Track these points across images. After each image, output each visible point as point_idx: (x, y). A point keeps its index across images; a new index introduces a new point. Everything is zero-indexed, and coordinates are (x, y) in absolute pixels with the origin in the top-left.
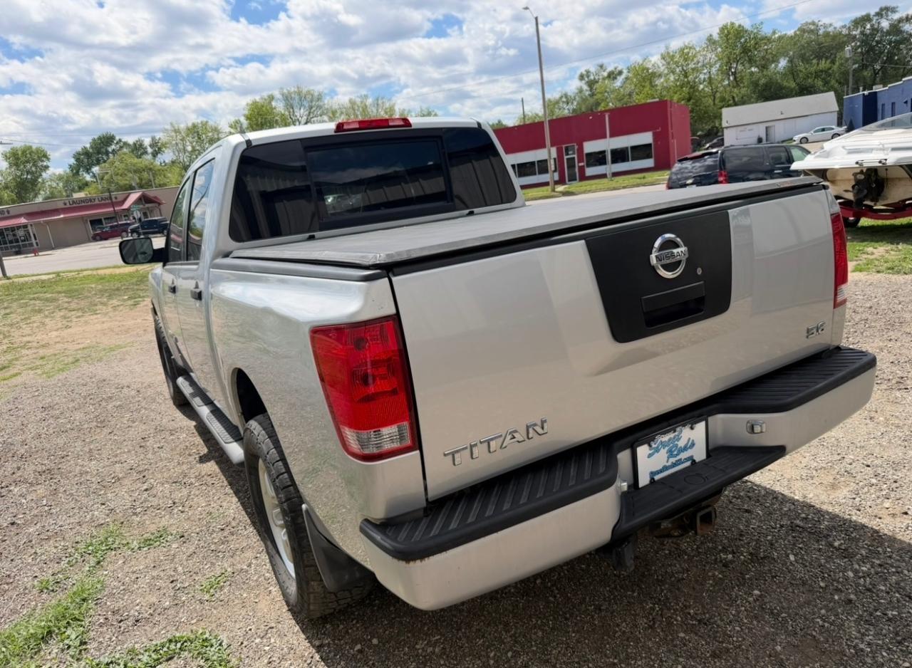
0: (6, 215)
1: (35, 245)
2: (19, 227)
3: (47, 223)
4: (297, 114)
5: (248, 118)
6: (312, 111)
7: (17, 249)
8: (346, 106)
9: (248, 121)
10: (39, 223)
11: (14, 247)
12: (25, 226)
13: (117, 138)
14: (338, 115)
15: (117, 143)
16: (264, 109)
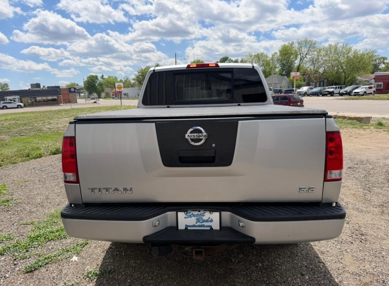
4: (303, 50)
5: (280, 52)
6: (310, 49)
8: (326, 47)
9: (280, 53)
13: (229, 58)
14: (322, 51)
15: (229, 60)
16: (288, 48)
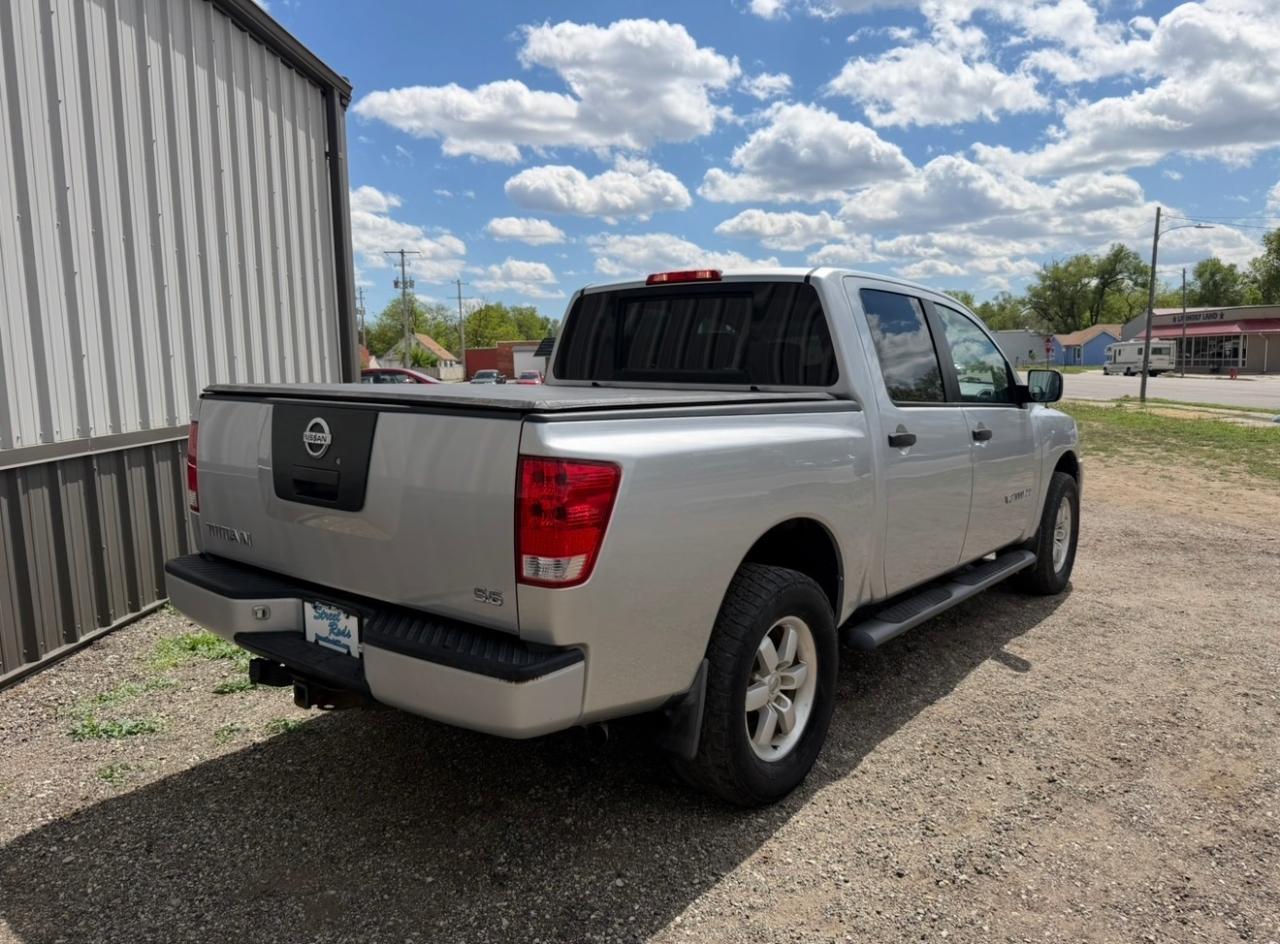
0: (1218, 319)
1: (1240, 363)
2: (1228, 338)
3: (1268, 336)
7: (1216, 367)
10: (1256, 336)
11: (1213, 363)
12: (1237, 337)
